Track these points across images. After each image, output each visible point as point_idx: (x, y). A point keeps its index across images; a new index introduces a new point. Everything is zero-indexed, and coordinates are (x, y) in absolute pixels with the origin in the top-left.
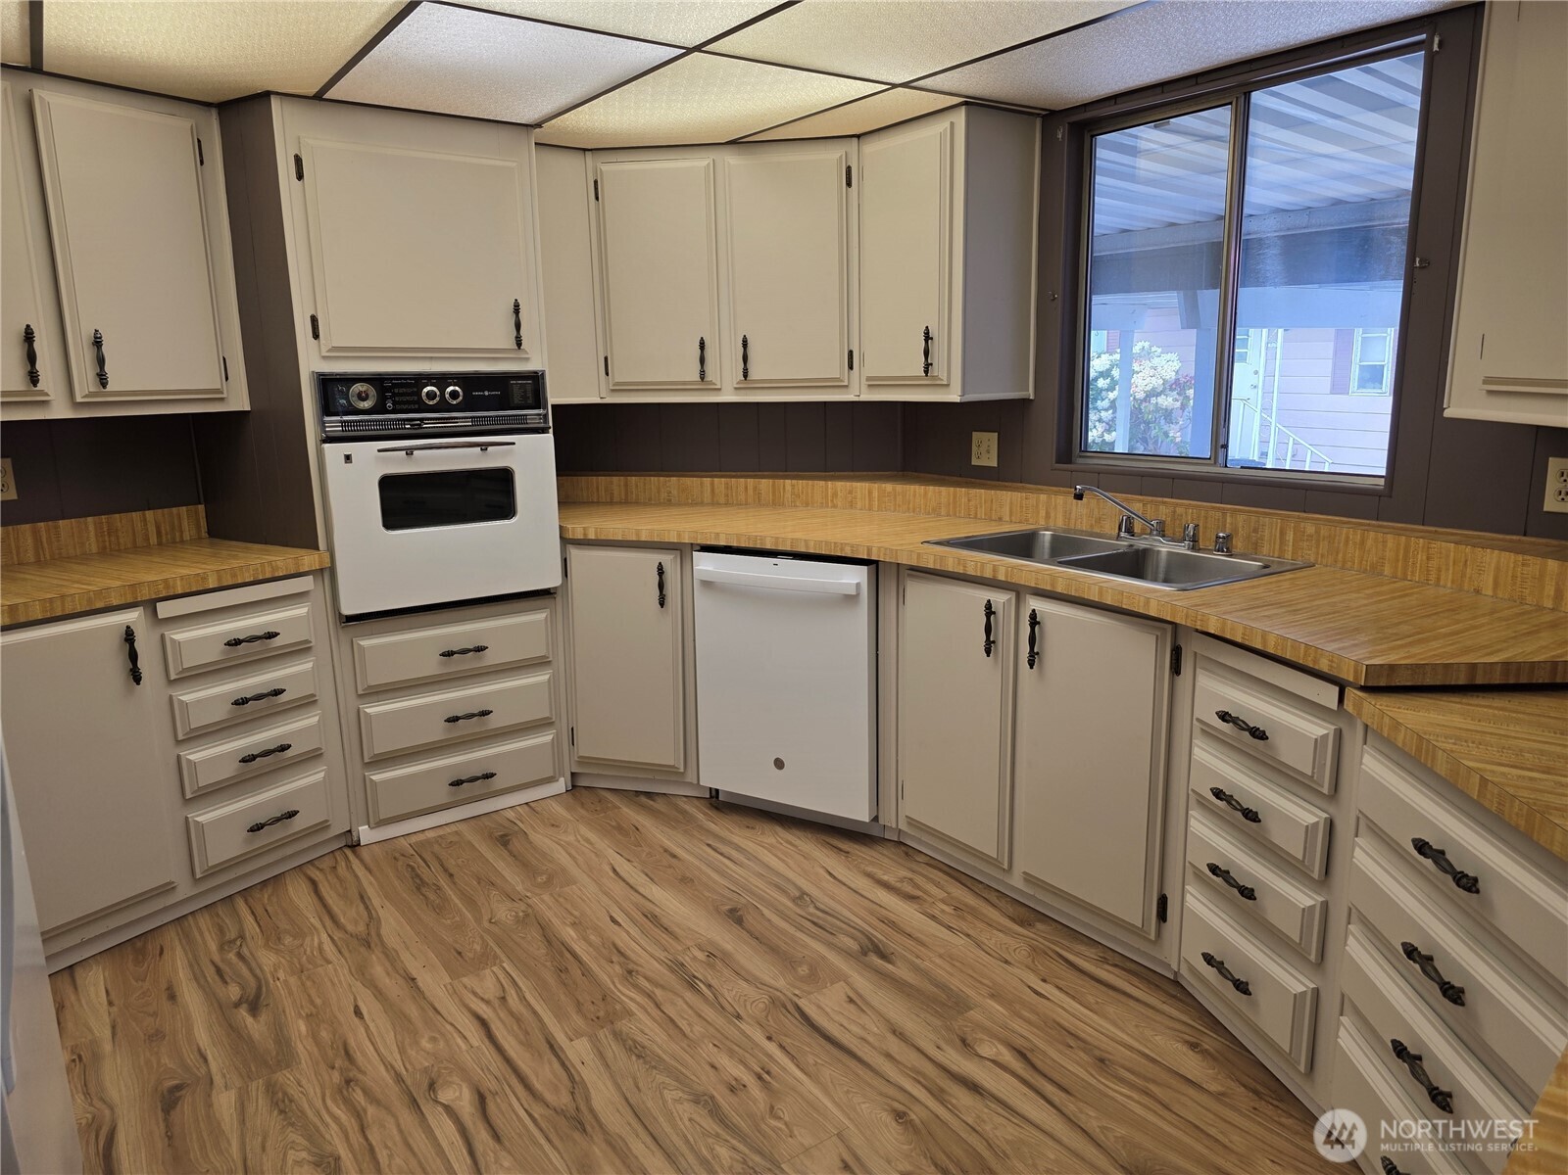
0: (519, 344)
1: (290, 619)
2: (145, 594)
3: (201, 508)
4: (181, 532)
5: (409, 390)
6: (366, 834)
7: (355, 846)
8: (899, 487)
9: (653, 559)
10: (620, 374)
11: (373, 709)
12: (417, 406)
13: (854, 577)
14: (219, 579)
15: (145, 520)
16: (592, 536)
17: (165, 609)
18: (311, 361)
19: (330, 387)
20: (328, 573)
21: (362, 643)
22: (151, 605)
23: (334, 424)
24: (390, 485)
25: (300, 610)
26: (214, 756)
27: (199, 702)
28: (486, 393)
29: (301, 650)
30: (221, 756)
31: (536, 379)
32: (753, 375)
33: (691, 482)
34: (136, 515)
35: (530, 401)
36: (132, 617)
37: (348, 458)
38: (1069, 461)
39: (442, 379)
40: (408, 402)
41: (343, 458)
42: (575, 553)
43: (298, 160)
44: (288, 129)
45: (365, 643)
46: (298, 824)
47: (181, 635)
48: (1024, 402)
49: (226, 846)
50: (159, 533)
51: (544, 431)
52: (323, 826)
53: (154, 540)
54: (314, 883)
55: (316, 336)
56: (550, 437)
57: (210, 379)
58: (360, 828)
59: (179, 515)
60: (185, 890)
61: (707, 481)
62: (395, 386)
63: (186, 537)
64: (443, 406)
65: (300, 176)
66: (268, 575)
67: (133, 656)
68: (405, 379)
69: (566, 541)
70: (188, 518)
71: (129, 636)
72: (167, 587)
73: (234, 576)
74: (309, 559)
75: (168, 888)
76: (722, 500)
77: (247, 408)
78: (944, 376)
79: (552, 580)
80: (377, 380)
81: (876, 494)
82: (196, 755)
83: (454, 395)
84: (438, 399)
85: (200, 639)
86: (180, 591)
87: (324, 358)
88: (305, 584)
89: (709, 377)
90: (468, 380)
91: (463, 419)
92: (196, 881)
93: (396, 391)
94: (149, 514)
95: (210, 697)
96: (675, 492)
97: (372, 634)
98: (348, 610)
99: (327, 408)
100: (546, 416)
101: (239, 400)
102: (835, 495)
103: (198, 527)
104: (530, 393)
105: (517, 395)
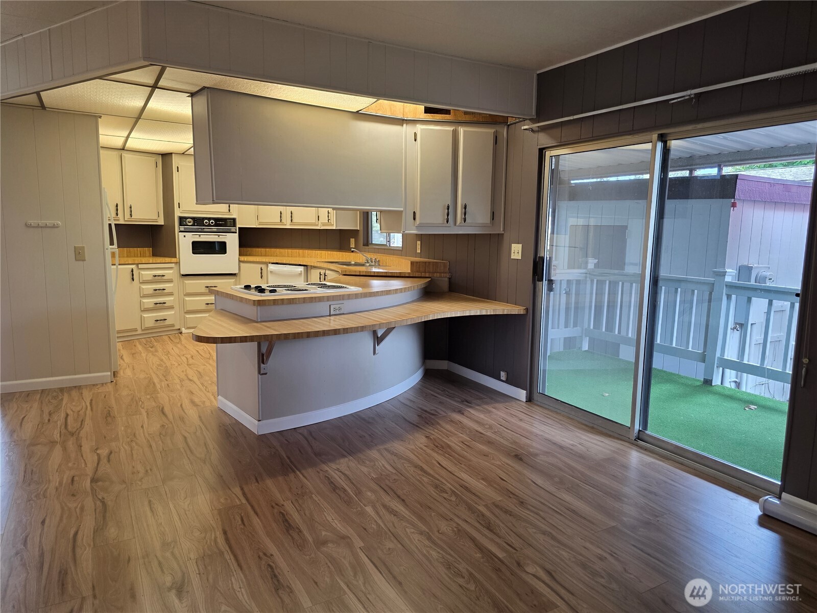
0: (229, 211)
1: (168, 273)
2: (136, 262)
3: (151, 249)
4: (146, 253)
5: (201, 221)
6: (184, 330)
7: (181, 333)
8: (332, 252)
9: (260, 266)
10: (260, 220)
11: (187, 299)
12: (203, 225)
13: (301, 269)
14: (152, 262)
15: (137, 250)
16: (246, 260)
17: (140, 266)
18: (178, 213)
19: (182, 220)
20: (178, 263)
21: (185, 281)
22: (137, 264)
23: (182, 228)
24: (195, 244)
25: (171, 271)
26: (149, 302)
27: (146, 288)
28: (221, 223)
29: (170, 281)
30: (151, 302)
31: (234, 220)
32: (294, 221)
33: (282, 250)
34: (135, 249)
35: (232, 225)
36: (133, 266)
37: (185, 236)
38: (368, 246)
39: (209, 219)
40: (201, 224)
42: (242, 264)
43: (178, 167)
44: (176, 161)
46: (167, 323)
47: (143, 272)
48: (358, 231)
49: (150, 323)
50: (140, 254)
51: (236, 233)
52: (173, 325)
53: (139, 255)
54: (169, 337)
55: (179, 207)
56: (237, 234)
57: (155, 217)
59: (146, 250)
60: (139, 332)
61: (286, 250)
62: (198, 220)
63: (147, 255)
64: (209, 225)
65: (178, 171)
66: (164, 262)
67: (133, 275)
68: (200, 218)
69: (240, 261)
70: (148, 251)
71: (132, 271)
72: (141, 261)
74: (174, 260)
75: (136, 330)
76: (290, 256)
77: (163, 224)
78: (332, 222)
79: (236, 271)
80: (193, 218)
81: (326, 254)
82: (145, 300)
83: (212, 223)
84: (208, 223)
85: (147, 274)
86: (144, 262)
87: (181, 213)
88: (173, 265)
89: (283, 221)
90: (216, 220)
91: (215, 229)
92: (142, 330)
94: (139, 249)
95: (149, 288)
96: (278, 253)
97: (188, 280)
98: (183, 272)
99: (181, 224)
100: (236, 229)
101: (161, 222)
102: (317, 255)
103: (150, 253)
104: (232, 223)
105: (229, 224)
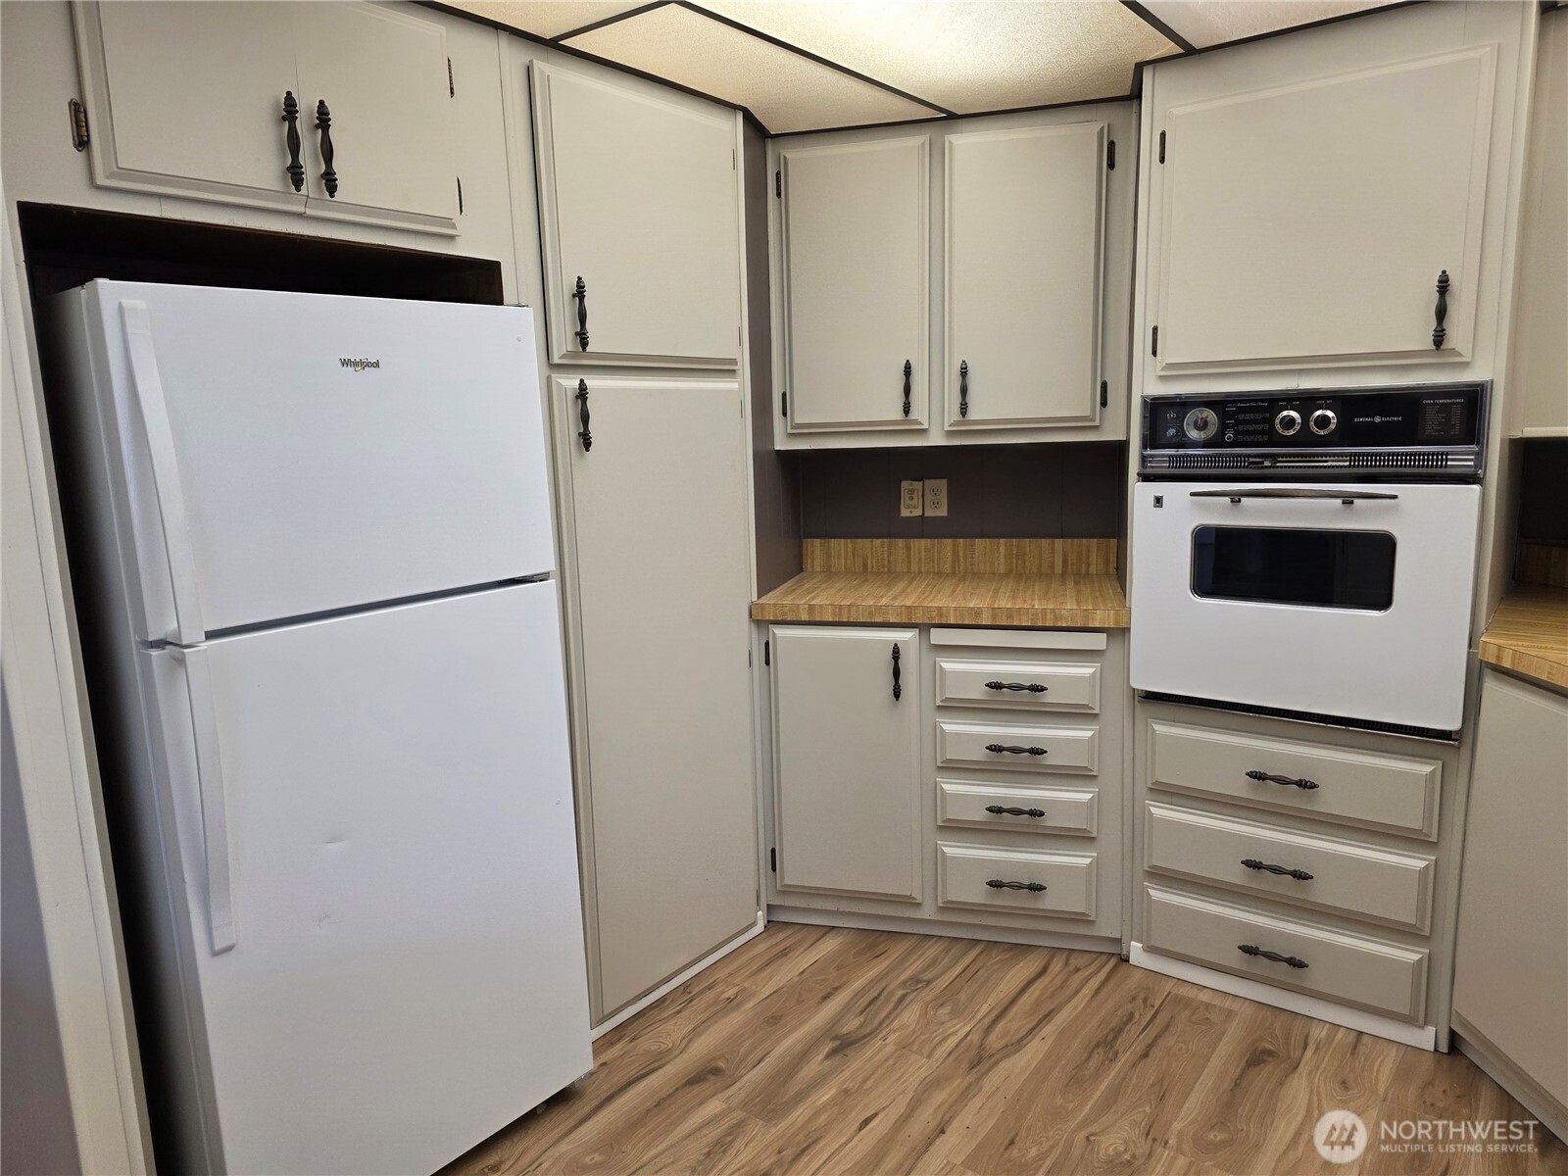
0: (1443, 341)
1: (1066, 677)
2: (933, 618)
3: (1113, 541)
4: (1088, 565)
5: (1259, 416)
6: (1136, 952)
7: (1119, 959)
11: (1159, 811)
12: (1266, 438)
14: (994, 617)
15: (1053, 548)
17: (938, 636)
18: (1147, 382)
19: (1163, 417)
20: (1119, 635)
21: (1156, 727)
22: (929, 629)
23: (1159, 459)
25: (1085, 670)
26: (966, 795)
27: (958, 735)
28: (1378, 419)
29: (1082, 713)
31: (1473, 395)
35: (1456, 431)
36: (902, 636)
39: (1307, 401)
40: (1256, 433)
41: (1152, 501)
43: (1162, 138)
45: (1160, 728)
47: (950, 665)
50: (1065, 563)
51: (1484, 477)
52: (1082, 918)
54: (1041, 974)
55: (1154, 353)
58: (1133, 943)
59: (1088, 547)
60: (928, 912)
62: (1240, 410)
63: (1093, 570)
64: (1305, 438)
65: (1162, 158)
67: (898, 674)
68: (1256, 401)
69: (1475, 661)
70: (1098, 551)
71: (896, 654)
72: (941, 615)
73: (1010, 617)
74: (1102, 614)
75: (910, 901)
77: (1124, 436)
79: (1449, 721)
80: (1218, 403)
82: (951, 786)
83: (1323, 422)
84: (1297, 427)
85: (969, 673)
86: (952, 621)
87: (1162, 378)
88: (1098, 641)
90: (1341, 400)
91: (1337, 457)
92: (937, 908)
93: (1241, 417)
94: (1058, 542)
95: (974, 733)
97: (1174, 721)
98: (1141, 684)
99: (1155, 439)
100: (1481, 454)
101: (1113, 428)
103: (1107, 561)
104: (1456, 420)
105: (1431, 423)
